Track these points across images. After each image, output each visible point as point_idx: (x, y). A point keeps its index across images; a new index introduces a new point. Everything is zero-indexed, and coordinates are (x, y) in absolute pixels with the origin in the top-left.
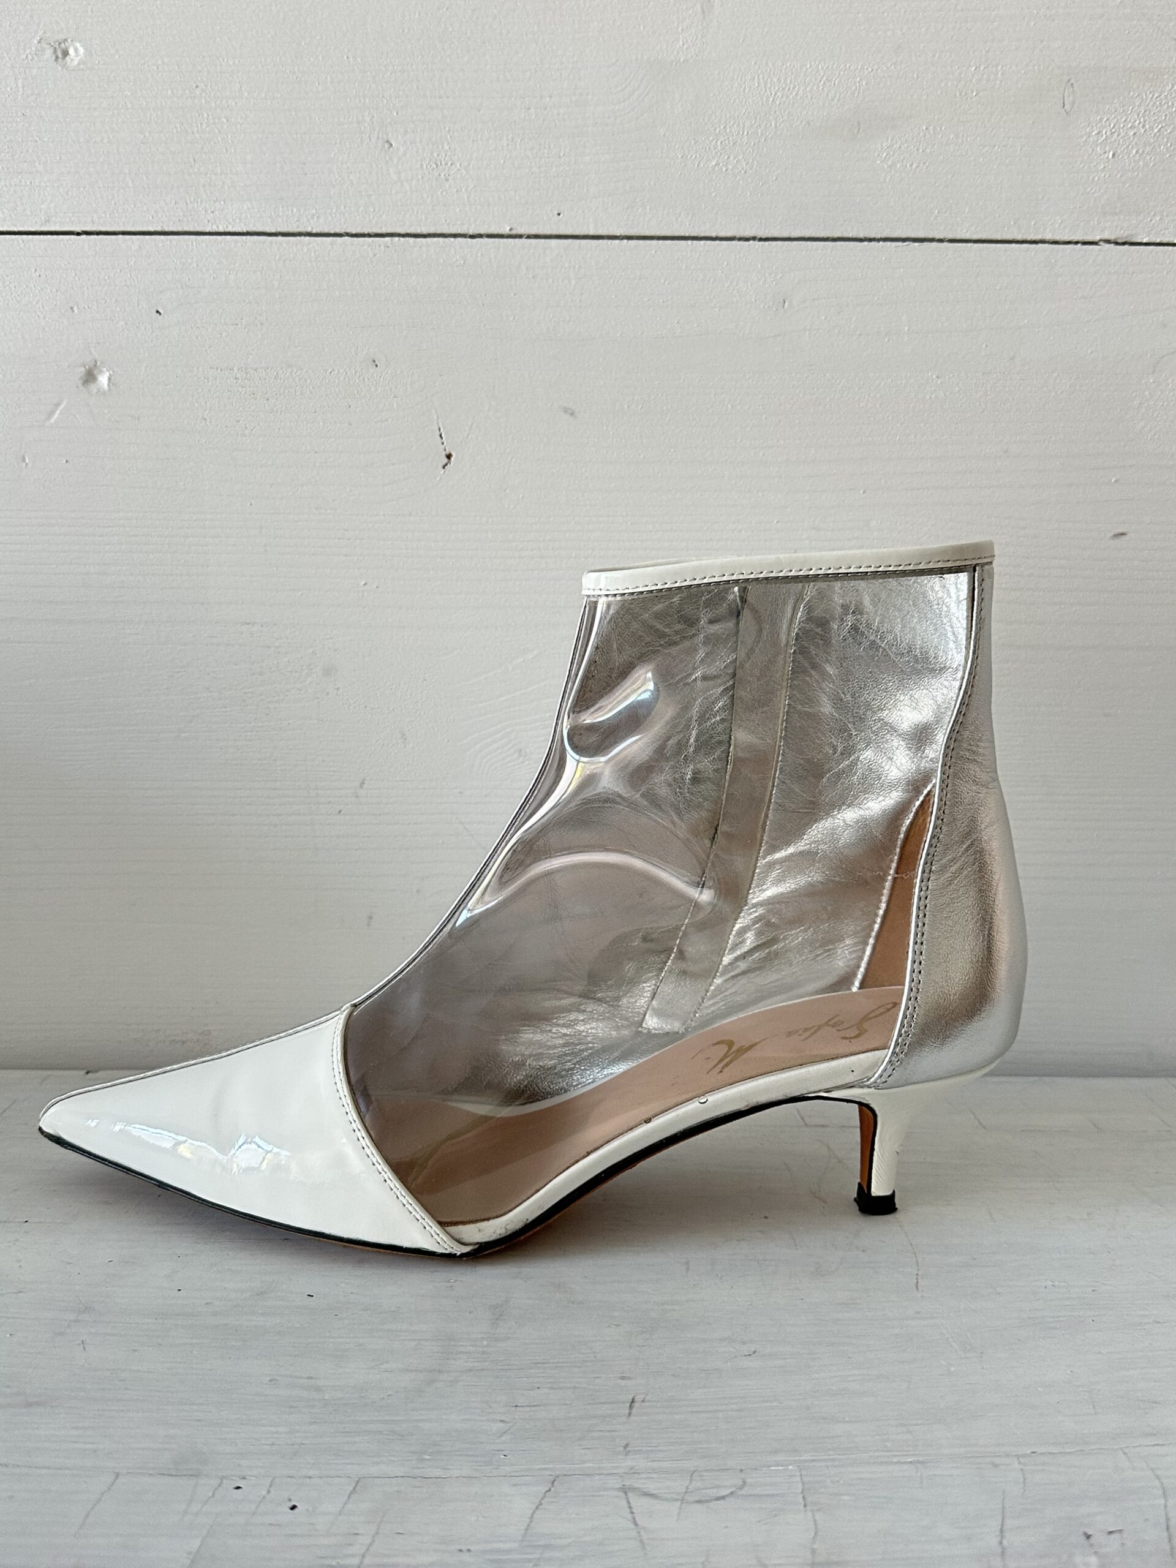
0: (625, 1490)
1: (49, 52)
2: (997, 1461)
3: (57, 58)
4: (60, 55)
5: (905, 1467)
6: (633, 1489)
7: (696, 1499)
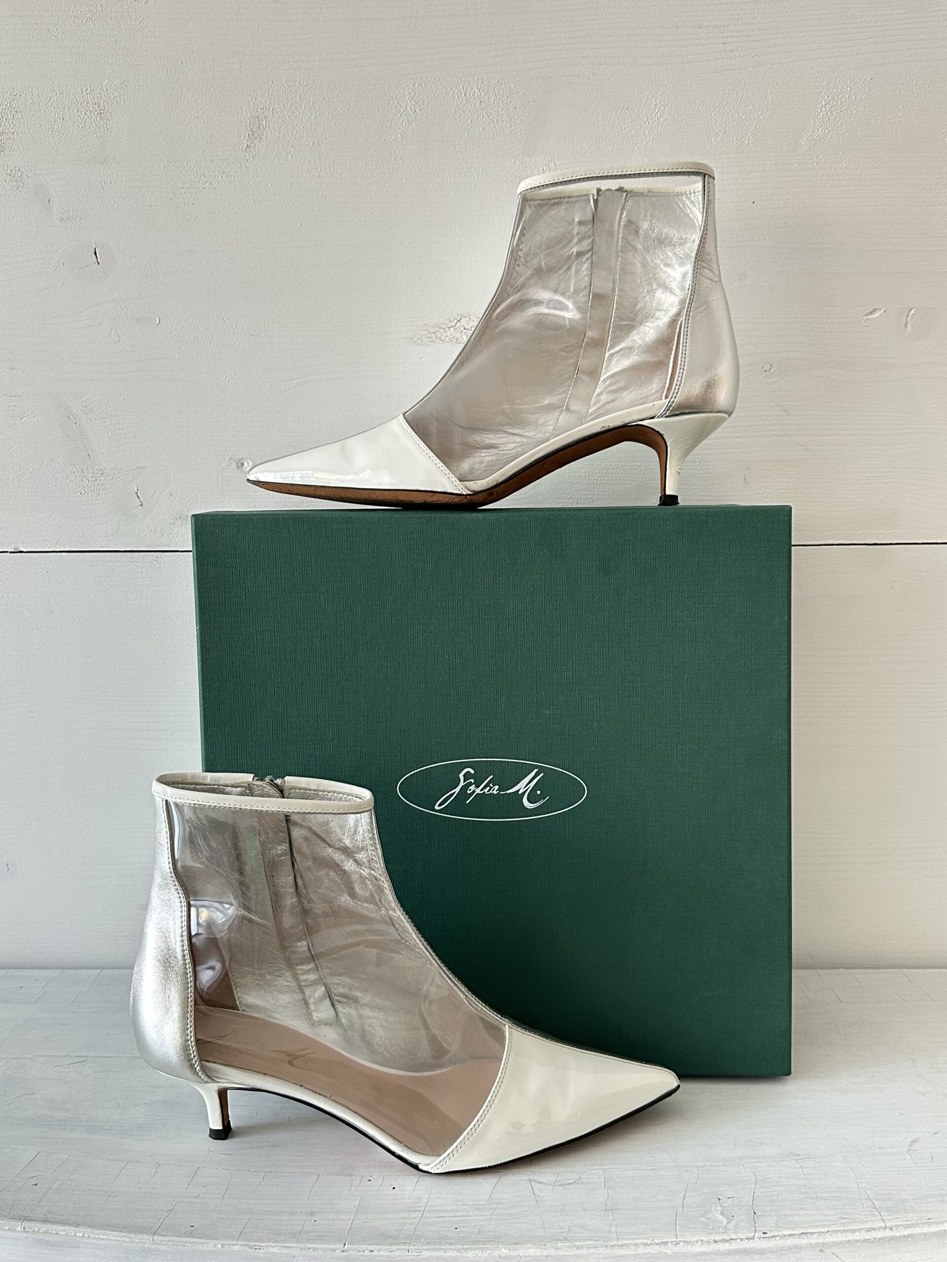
0: (530, 1181)
1: (235, 464)
2: (688, 1169)
3: (238, 467)
4: (240, 465)
5: (648, 1171)
6: (534, 1180)
7: (560, 1184)
